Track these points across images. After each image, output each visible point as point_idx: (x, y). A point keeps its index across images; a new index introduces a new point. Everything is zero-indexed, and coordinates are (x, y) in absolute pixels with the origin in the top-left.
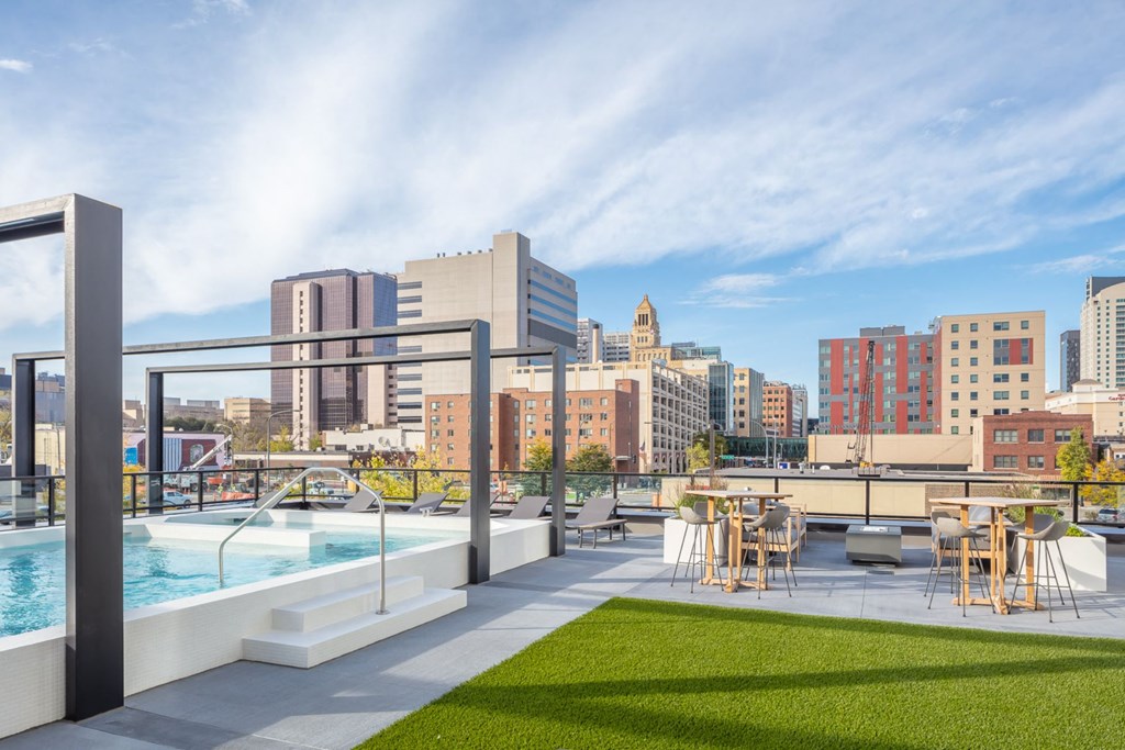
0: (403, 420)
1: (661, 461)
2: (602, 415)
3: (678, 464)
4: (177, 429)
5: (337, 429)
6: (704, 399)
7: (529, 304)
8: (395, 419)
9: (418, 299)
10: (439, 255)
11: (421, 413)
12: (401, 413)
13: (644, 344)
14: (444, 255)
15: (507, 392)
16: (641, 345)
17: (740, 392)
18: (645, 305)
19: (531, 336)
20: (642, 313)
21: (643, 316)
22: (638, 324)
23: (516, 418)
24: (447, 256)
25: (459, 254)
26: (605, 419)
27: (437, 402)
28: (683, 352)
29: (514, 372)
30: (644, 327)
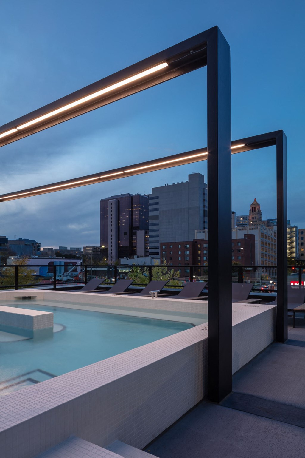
0: (152, 254)
2: (238, 250)
3: (273, 272)
4: (63, 258)
5: (125, 258)
7: (204, 203)
8: (148, 254)
9: (157, 203)
10: (165, 185)
11: (159, 251)
12: (150, 251)
13: (255, 220)
14: (168, 184)
15: (196, 241)
16: (253, 220)
17: (301, 239)
18: (255, 203)
19: (205, 217)
20: (253, 207)
21: (254, 208)
22: (252, 212)
23: (199, 252)
24: (169, 185)
25: (174, 184)
26: (240, 252)
27: (165, 246)
28: (273, 223)
29: (198, 232)
30: (254, 212)
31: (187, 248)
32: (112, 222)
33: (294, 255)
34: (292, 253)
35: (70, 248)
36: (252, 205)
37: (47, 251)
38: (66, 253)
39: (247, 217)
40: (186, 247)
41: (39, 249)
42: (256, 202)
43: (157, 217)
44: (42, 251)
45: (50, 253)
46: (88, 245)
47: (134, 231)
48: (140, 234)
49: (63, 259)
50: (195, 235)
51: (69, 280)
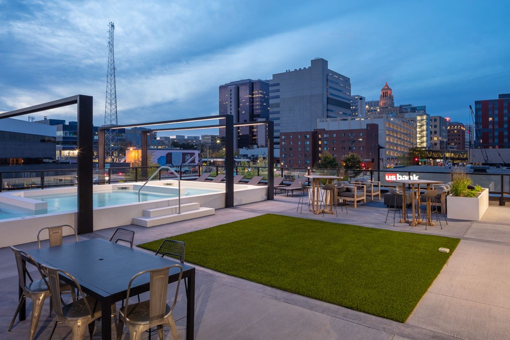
1: (391, 161)
4: (180, 148)
5: (244, 148)
9: (278, 91)
10: (287, 71)
11: (279, 140)
15: (316, 131)
17: (434, 128)
18: (386, 87)
19: (329, 105)
20: (384, 91)
21: (385, 93)
22: (383, 97)
23: (320, 143)
24: (290, 71)
25: (296, 70)
26: (361, 142)
27: (285, 136)
28: (406, 109)
29: (320, 121)
30: (386, 98)
32: (231, 109)
33: (425, 145)
34: (422, 142)
35: (188, 137)
36: (382, 90)
37: (163, 140)
38: (183, 142)
40: (306, 137)
41: (155, 138)
42: (388, 86)
43: (278, 105)
44: (158, 141)
45: (166, 142)
46: (206, 134)
47: (255, 119)
49: (180, 150)
50: (317, 124)
51: (188, 171)
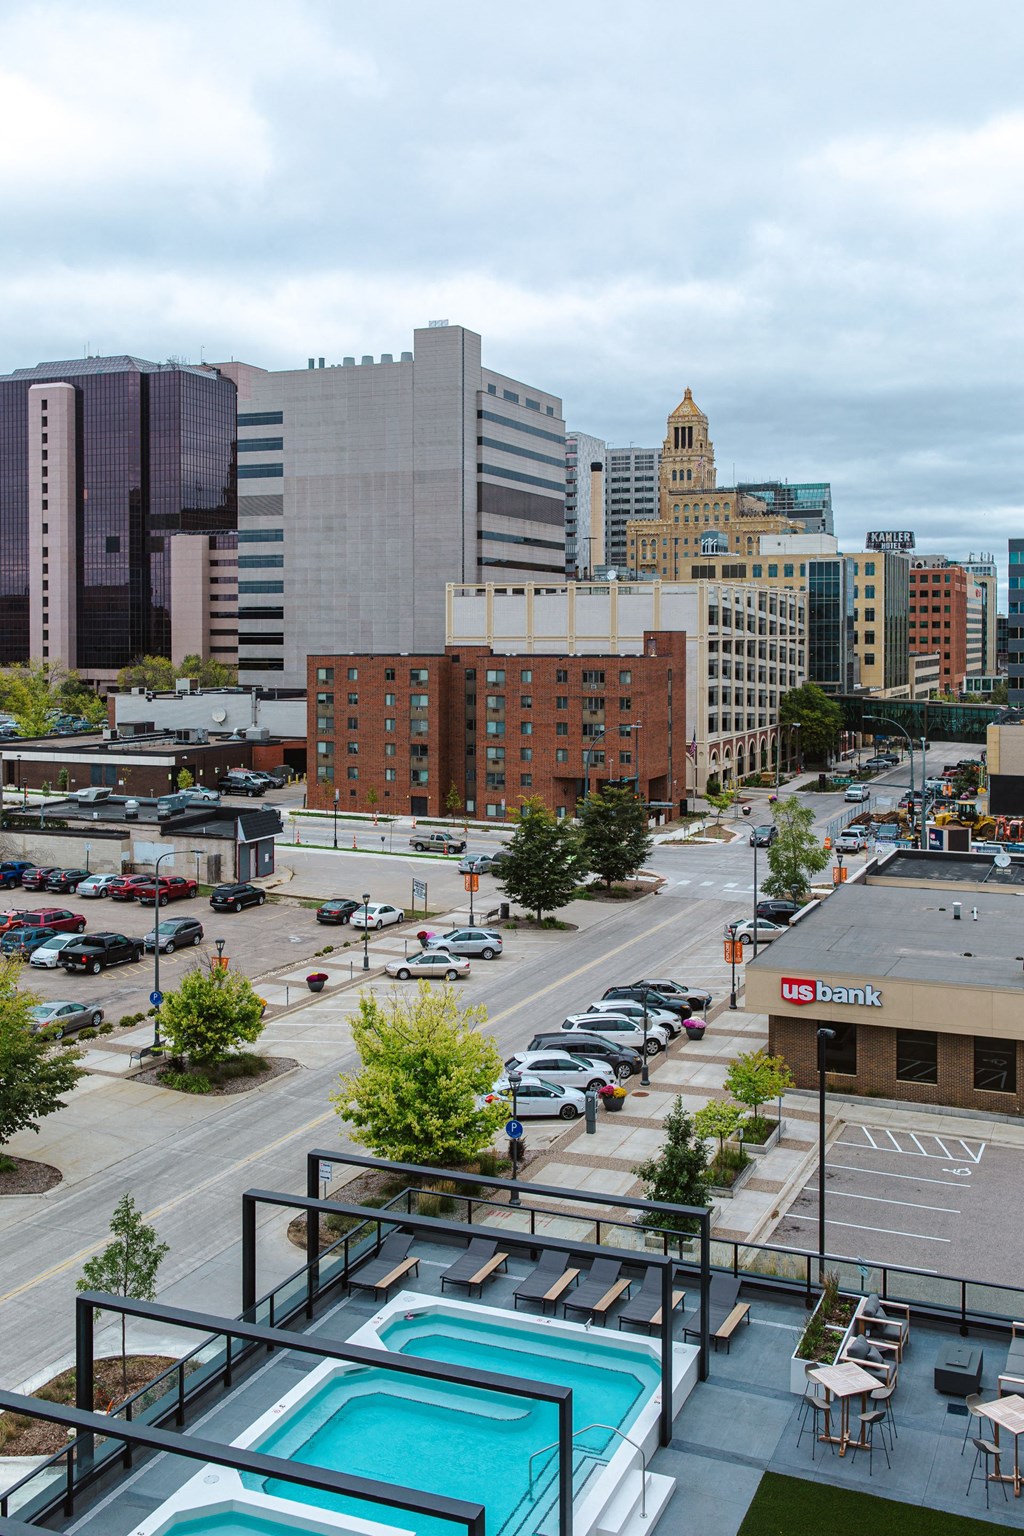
0: (249, 665)
1: (722, 754)
2: (622, 700)
3: (752, 754)
5: (134, 689)
6: (799, 626)
7: (479, 427)
9: (276, 444)
10: (311, 362)
13: (686, 485)
14: (322, 361)
15: (455, 653)
16: (678, 485)
17: (867, 597)
18: (687, 409)
19: (483, 513)
20: (680, 425)
21: (683, 429)
22: (673, 446)
24: (327, 365)
26: (628, 707)
29: (457, 594)
30: (684, 451)
31: (420, 683)
36: (673, 416)
39: (651, 457)
40: (415, 677)
42: (693, 405)
43: (274, 505)
47: (153, 533)
48: (186, 552)
50: (445, 604)
